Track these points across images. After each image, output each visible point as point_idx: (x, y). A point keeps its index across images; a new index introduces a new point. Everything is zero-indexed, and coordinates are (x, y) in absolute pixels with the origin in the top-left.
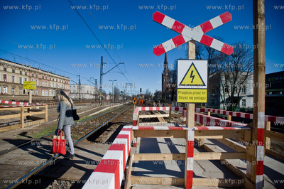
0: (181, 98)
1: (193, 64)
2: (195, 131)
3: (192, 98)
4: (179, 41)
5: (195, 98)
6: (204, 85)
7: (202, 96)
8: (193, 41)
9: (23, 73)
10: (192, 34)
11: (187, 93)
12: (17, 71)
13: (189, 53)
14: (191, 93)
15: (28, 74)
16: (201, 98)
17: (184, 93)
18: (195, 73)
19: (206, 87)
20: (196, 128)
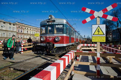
0: (94, 40)
1: (99, 26)
2: (100, 54)
3: (99, 40)
4: (93, 17)
5: (100, 40)
6: (104, 35)
7: (103, 39)
8: (99, 17)
9: (34, 30)
10: (98, 14)
11: (96, 38)
12: (32, 29)
13: (97, 22)
14: (98, 38)
15: (36, 30)
16: (103, 40)
17: (95, 38)
18: (100, 30)
19: (105, 35)
20: (101, 53)
